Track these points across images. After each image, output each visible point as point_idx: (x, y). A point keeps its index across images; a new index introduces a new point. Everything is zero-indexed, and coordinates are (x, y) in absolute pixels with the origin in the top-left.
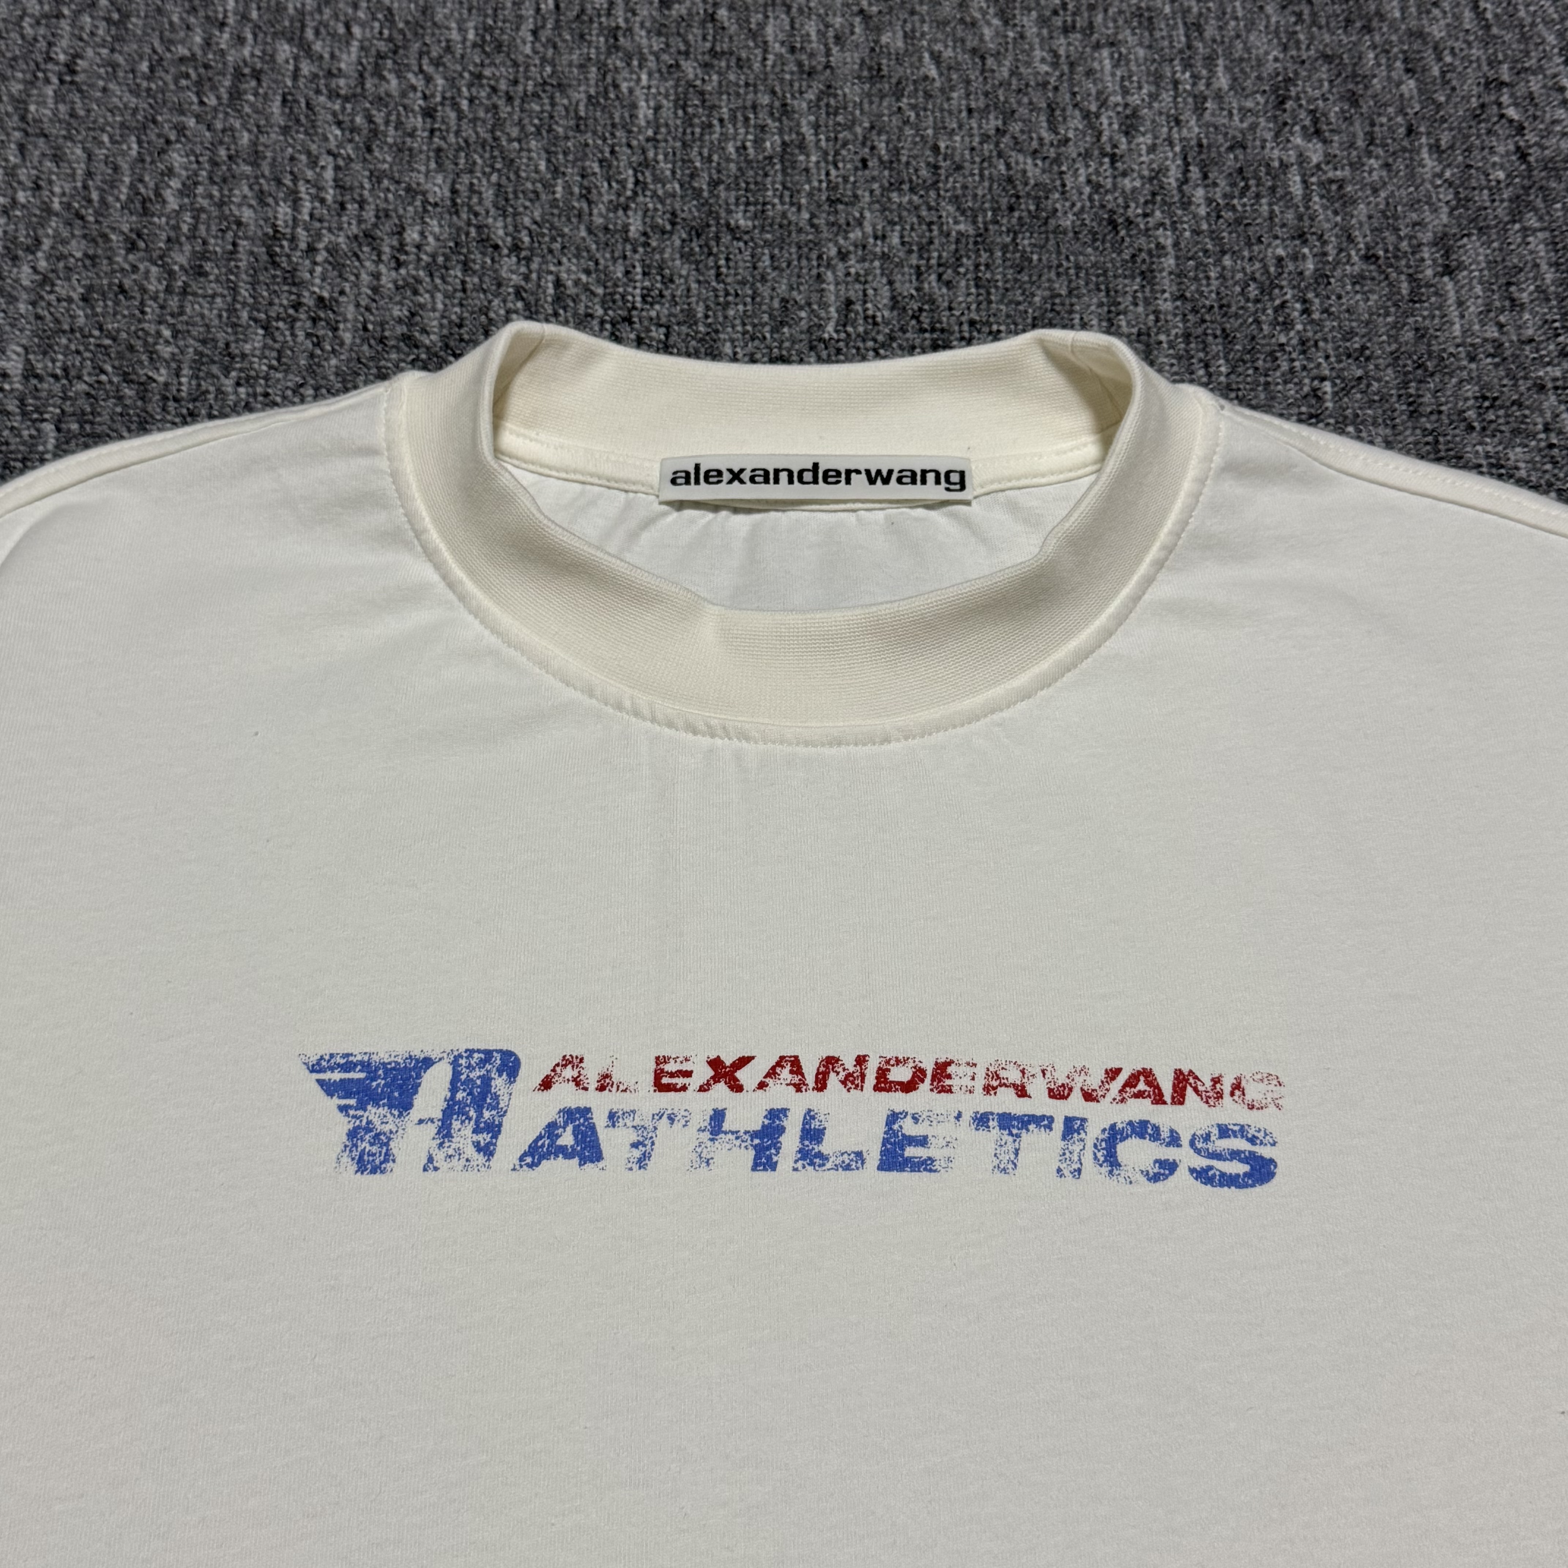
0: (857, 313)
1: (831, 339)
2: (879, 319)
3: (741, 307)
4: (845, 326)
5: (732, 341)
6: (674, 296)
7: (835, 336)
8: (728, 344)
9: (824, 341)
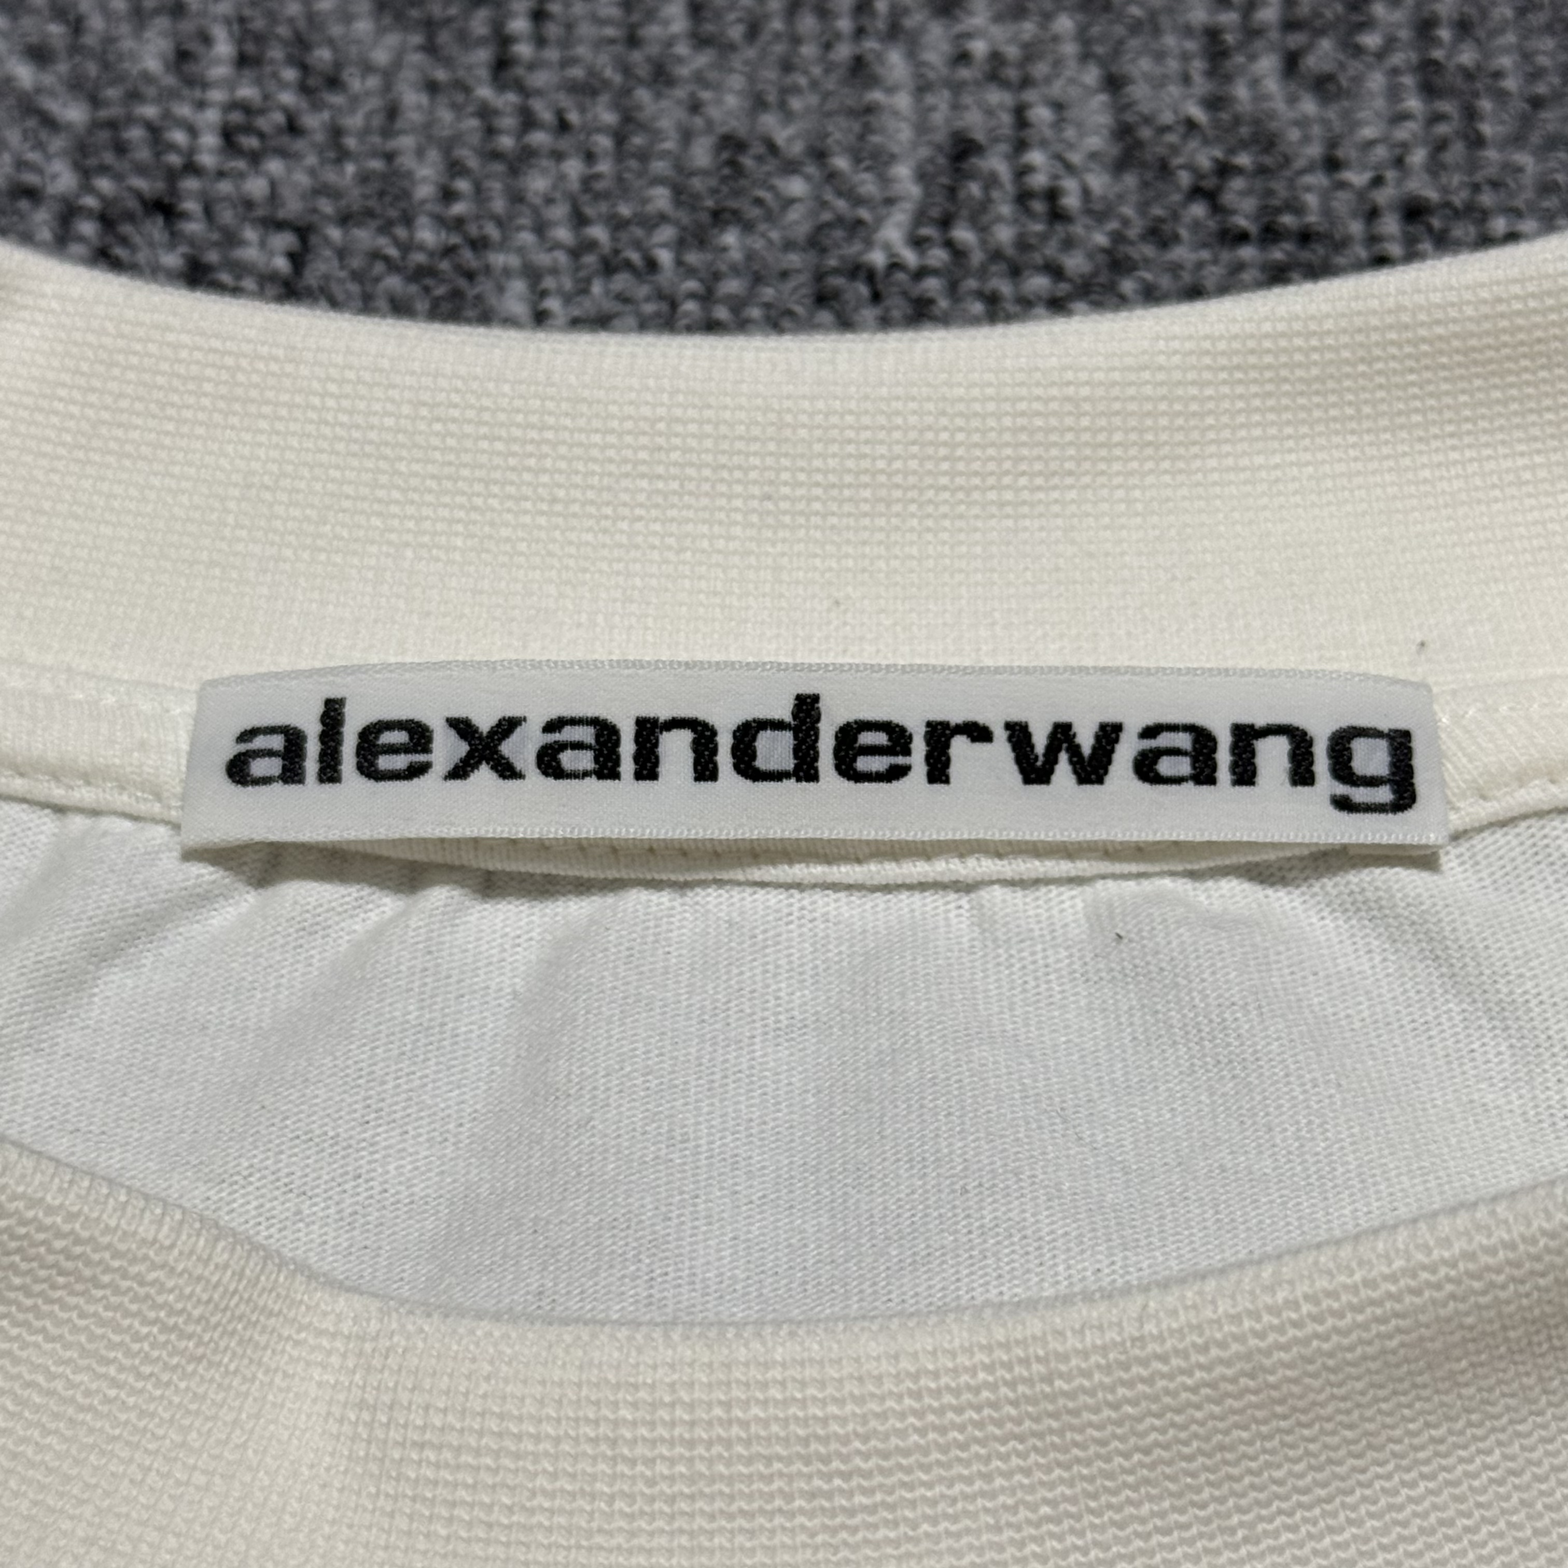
0: (991, 181)
1: (895, 266)
2: (1071, 201)
3: (573, 168)
4: (946, 223)
5: (533, 274)
6: (336, 132)
7: (910, 257)
8: (518, 286)
9: (870, 276)
